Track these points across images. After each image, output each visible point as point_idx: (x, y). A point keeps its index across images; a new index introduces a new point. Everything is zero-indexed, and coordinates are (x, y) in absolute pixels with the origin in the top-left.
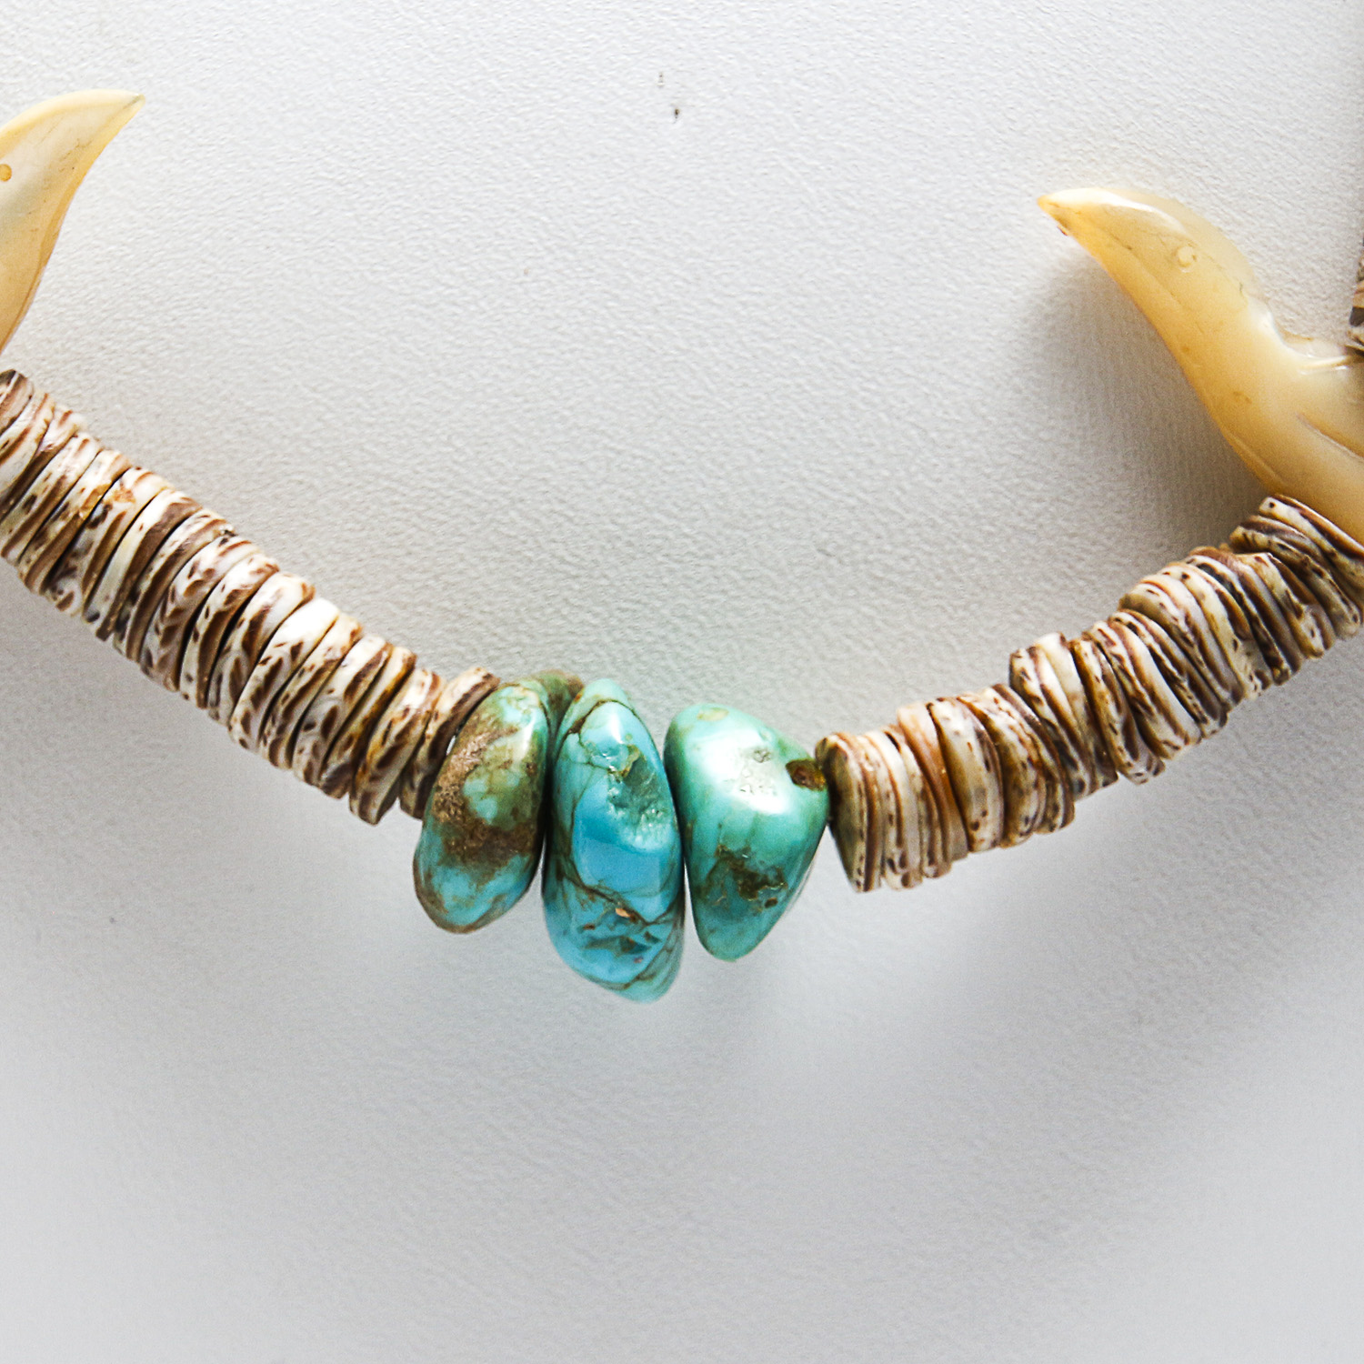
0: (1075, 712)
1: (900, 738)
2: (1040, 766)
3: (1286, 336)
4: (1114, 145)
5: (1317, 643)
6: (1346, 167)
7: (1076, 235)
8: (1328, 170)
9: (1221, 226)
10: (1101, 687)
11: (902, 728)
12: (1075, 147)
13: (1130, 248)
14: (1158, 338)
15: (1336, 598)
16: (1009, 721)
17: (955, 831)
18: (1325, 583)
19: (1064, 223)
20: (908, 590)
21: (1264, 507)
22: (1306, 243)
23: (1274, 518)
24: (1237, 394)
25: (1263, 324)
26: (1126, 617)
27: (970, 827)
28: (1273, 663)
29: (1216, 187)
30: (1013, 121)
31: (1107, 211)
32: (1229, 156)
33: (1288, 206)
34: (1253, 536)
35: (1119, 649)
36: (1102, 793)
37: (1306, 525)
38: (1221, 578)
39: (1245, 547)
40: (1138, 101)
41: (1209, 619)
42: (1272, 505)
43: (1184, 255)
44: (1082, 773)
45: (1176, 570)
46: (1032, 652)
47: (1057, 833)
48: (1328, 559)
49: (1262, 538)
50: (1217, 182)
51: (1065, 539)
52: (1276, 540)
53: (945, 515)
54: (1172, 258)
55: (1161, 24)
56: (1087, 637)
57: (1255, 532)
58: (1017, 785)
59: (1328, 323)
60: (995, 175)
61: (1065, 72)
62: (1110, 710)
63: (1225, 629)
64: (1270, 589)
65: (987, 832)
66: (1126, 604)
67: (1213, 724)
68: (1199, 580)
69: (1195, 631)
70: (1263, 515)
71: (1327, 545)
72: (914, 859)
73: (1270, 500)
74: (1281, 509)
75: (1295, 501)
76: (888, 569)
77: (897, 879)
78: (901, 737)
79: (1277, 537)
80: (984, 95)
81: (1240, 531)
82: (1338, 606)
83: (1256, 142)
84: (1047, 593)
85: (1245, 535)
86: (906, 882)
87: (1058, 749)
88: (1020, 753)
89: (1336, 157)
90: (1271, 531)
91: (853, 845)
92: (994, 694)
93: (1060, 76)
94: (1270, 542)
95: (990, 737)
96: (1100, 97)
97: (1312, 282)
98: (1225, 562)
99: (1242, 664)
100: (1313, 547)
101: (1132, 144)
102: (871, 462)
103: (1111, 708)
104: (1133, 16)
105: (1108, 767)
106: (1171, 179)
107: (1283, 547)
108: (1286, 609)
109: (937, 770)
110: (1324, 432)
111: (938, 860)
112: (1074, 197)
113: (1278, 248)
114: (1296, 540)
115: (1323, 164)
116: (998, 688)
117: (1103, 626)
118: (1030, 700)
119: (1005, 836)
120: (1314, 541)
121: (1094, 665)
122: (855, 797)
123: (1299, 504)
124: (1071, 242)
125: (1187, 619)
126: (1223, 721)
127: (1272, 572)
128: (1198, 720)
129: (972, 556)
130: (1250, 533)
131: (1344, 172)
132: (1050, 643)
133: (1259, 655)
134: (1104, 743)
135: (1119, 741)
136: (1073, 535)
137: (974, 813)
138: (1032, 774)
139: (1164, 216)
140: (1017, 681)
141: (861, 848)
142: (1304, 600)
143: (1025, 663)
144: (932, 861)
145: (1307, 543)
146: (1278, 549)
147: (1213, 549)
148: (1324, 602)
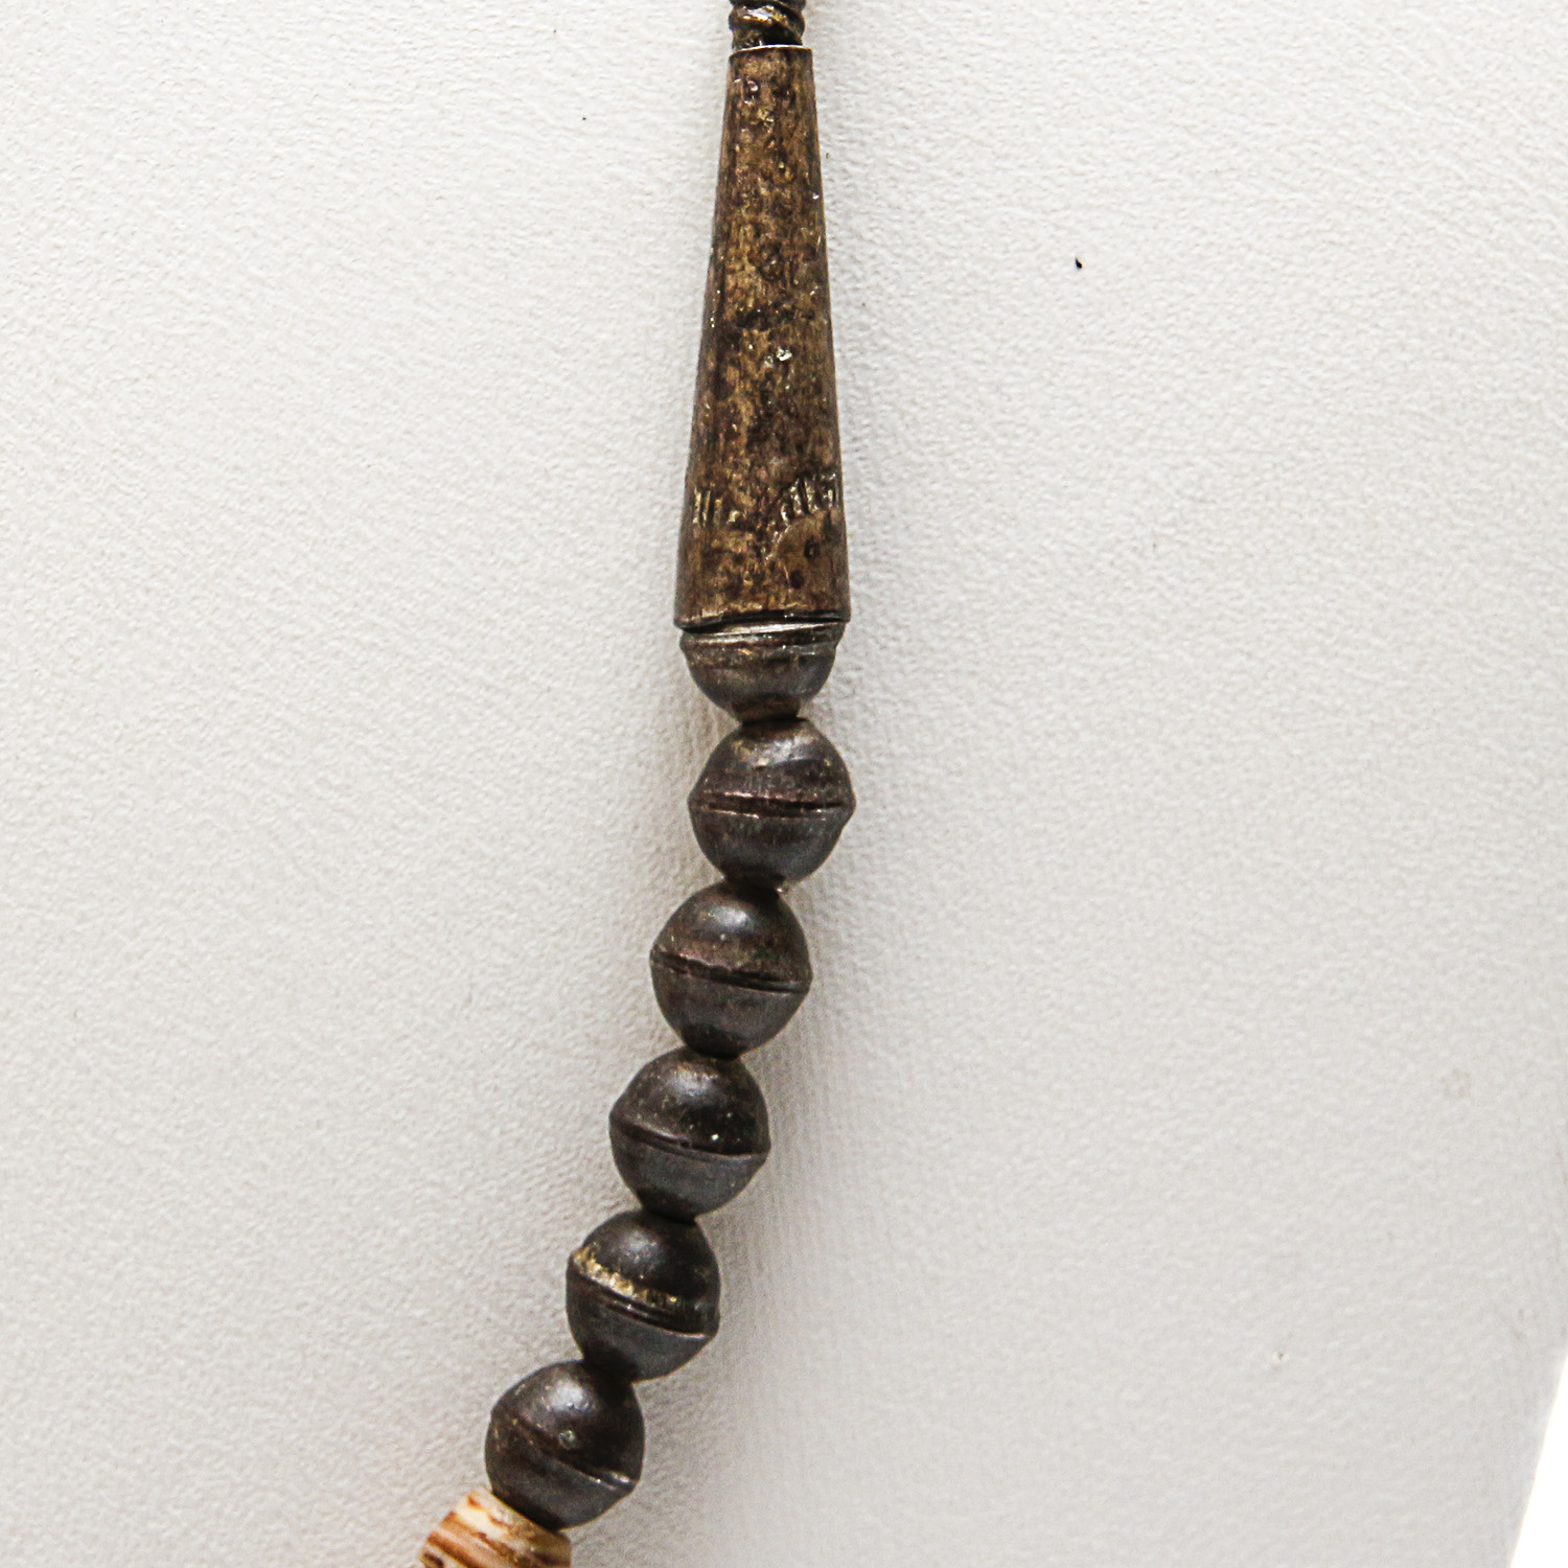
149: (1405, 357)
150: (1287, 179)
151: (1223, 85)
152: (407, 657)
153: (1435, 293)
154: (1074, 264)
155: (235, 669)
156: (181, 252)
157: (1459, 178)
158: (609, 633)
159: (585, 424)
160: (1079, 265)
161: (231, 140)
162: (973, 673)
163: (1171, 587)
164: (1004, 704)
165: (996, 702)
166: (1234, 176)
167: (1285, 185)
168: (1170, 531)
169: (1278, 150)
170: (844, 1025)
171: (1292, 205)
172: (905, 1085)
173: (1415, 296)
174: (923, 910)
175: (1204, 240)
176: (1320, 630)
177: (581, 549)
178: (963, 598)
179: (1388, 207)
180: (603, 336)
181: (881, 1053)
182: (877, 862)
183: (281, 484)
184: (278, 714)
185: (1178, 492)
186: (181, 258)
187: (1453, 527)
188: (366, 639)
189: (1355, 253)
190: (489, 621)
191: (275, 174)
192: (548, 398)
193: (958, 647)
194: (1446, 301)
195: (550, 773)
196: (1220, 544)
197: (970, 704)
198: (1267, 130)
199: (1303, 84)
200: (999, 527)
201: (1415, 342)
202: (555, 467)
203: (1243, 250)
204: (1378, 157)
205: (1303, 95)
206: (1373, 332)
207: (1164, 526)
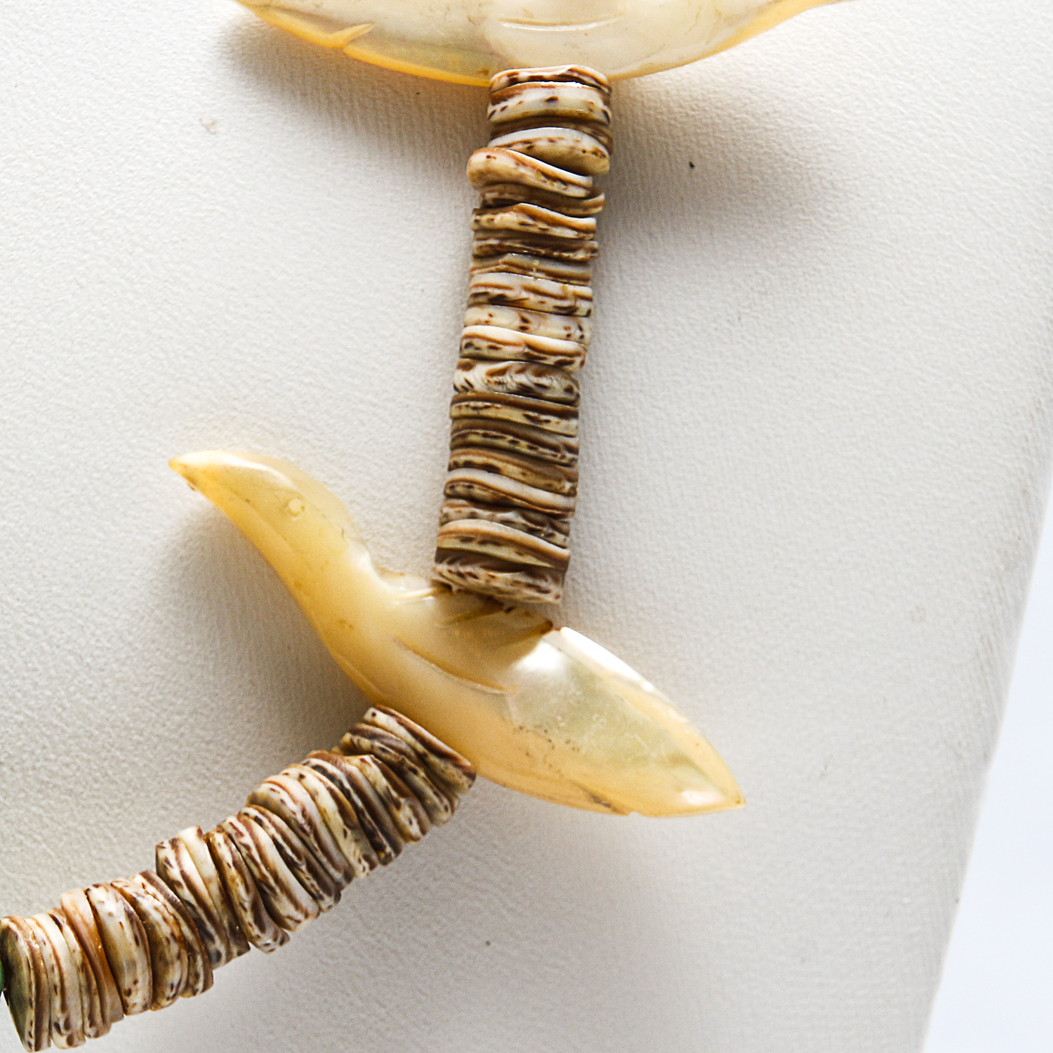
0: (210, 894)
1: (62, 920)
2: (182, 940)
3: (383, 572)
4: (234, 413)
5: (414, 829)
6: (429, 429)
7: (203, 491)
8: (413, 433)
9: (326, 480)
10: (232, 872)
11: (64, 911)
12: (201, 415)
13: (248, 501)
14: (275, 575)
15: (429, 792)
16: (154, 903)
17: (111, 998)
18: (420, 779)
19: (193, 481)
20: (70, 792)
21: (368, 716)
22: (398, 493)
23: (376, 725)
24: (342, 622)
25: (362, 562)
26: (253, 812)
27: (124, 994)
28: (378, 848)
29: (320, 447)
30: (148, 396)
31: (228, 471)
32: (331, 422)
33: (382, 463)
34: (359, 740)
35: (247, 839)
36: (236, 961)
37: (402, 731)
38: (332, 778)
39: (352, 750)
40: (253, 377)
41: (322, 812)
42: (374, 715)
43: (294, 505)
44: (218, 945)
45: (294, 771)
46: (174, 844)
47: (199, 996)
48: (421, 759)
49: (365, 743)
50: (322, 443)
51: (203, 745)
52: (377, 744)
53: (100, 727)
54: (284, 509)
55: (269, 313)
56: (221, 829)
57: (360, 738)
58: (162, 957)
59: (419, 559)
60: (134, 441)
61: (190, 353)
62: (241, 892)
63: (337, 820)
64: (373, 786)
65: (139, 997)
66: (254, 801)
67: (328, 900)
68: (313, 779)
69: (310, 823)
70: (367, 723)
71: (420, 748)
72: (77, 1022)
73: (372, 710)
74: (381, 718)
75: (393, 711)
76: (53, 774)
77: (62, 1040)
78: (65, 919)
79: (378, 741)
80: (122, 374)
81: (347, 737)
82: (431, 799)
83: (353, 410)
84: (189, 791)
85: (352, 741)
86: (70, 1042)
87: (196, 925)
88: (164, 930)
89: (420, 421)
90: (373, 736)
91: (23, 1012)
92: (142, 880)
93: (186, 357)
94: (372, 746)
95: (138, 917)
96: (221, 374)
97: (404, 526)
98: (335, 764)
99: (351, 850)
100: (409, 750)
101: (248, 413)
102: (36, 685)
103: (241, 890)
104: (247, 306)
105: (240, 939)
106: (283, 442)
107: (383, 750)
108: (386, 801)
109: (94, 945)
110: (416, 652)
111: (98, 1023)
112: (198, 459)
113: (374, 498)
114: (394, 744)
115: (409, 427)
116: (146, 875)
117: (233, 820)
118: (172, 884)
119: (154, 1000)
120: (409, 745)
121: (225, 853)
122: (25, 971)
123: (397, 713)
124: (199, 497)
125: (304, 812)
126: (338, 898)
127: (374, 771)
128: (316, 898)
129: (124, 761)
130: (356, 739)
131: (427, 434)
132: (189, 835)
133: (365, 842)
134: (236, 919)
135: (248, 918)
136: (208, 743)
137: (127, 982)
138: (174, 948)
139: (276, 473)
140: (162, 869)
141: (31, 1014)
142: (402, 794)
143: (168, 853)
144: (92, 1024)
145: (403, 746)
146: (379, 752)
147: (326, 752)
148: (419, 796)
149: (875, 212)
150: (806, 117)
151: (770, 66)
152: (329, 390)
153: (891, 177)
154: (688, 166)
155: (235, 399)
156: (199, 172)
157: (902, 113)
158: (439, 374)
159: (423, 260)
160: (692, 166)
161: (224, 110)
162: (641, 391)
163: (750, 342)
164: (659, 408)
165: (654, 406)
166: (776, 115)
167: (806, 120)
168: (747, 311)
169: (801, 100)
170: (577, 587)
171: (809, 130)
172: (611, 620)
173: (879, 179)
174: (618, 522)
175: (761, 151)
176: (833, 364)
177: (423, 328)
178: (634, 350)
179: (863, 131)
180: (431, 212)
181: (598, 602)
182: (592, 496)
183: (257, 297)
184: (260, 423)
185: (752, 289)
186: (199, 175)
187: (905, 305)
188: (307, 380)
189: (845, 156)
190: (374, 369)
191: (250, 128)
192: (402, 246)
193: (632, 377)
194: (897, 181)
195: (409, 452)
196: (777, 317)
197: (640, 408)
198: (796, 90)
199: (814, 64)
200: (653, 310)
201: (880, 204)
202: (408, 283)
203: (783, 156)
204: (856, 103)
205: (814, 70)
206: (857, 199)
207: (744, 307)
